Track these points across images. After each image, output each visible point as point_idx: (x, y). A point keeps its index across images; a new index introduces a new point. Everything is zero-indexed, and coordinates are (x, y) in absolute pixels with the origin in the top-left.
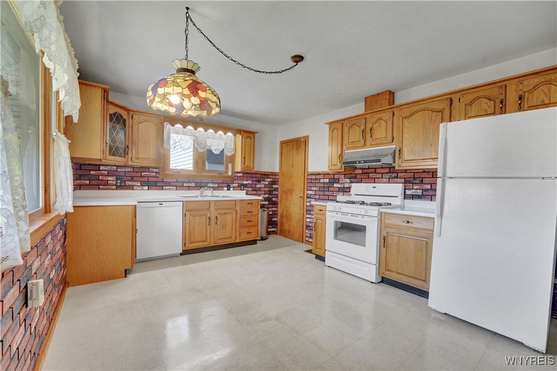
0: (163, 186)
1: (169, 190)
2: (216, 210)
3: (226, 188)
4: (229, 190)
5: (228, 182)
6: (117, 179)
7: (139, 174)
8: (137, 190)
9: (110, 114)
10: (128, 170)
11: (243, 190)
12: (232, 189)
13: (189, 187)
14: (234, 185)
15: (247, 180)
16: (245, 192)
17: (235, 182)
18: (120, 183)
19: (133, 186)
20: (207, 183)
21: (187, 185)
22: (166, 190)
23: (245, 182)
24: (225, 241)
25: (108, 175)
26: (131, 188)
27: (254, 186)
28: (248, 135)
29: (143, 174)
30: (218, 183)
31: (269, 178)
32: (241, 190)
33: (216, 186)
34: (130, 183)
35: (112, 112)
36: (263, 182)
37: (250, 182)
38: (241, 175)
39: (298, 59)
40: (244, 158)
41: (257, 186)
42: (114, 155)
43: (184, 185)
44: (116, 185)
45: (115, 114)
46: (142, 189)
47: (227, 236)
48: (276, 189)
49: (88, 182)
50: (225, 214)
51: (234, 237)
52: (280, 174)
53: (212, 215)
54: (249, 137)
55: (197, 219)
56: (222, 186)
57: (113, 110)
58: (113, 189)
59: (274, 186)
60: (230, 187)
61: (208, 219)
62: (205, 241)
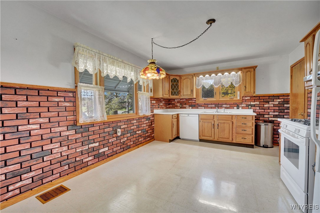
0: (198, 107)
1: (201, 109)
2: (218, 120)
3: (236, 108)
4: (238, 108)
5: (238, 104)
6: (180, 104)
7: (188, 102)
8: (187, 109)
9: (171, 80)
10: (184, 100)
11: (251, 109)
12: (240, 108)
13: (211, 107)
14: (243, 105)
15: (254, 102)
16: (252, 110)
17: (243, 103)
18: (181, 106)
19: (186, 107)
20: (222, 105)
21: (210, 106)
22: (199, 109)
23: (252, 103)
24: (224, 139)
25: (177, 103)
26: (185, 108)
27: (262, 106)
28: (248, 70)
29: (190, 101)
30: (230, 105)
31: (279, 99)
32: (249, 109)
33: (229, 106)
34: (185, 106)
35: (172, 79)
36: (273, 103)
37: (258, 103)
38: (249, 98)
39: (211, 21)
40: (245, 87)
41: (265, 106)
42: (173, 95)
43: (209, 106)
44: (180, 107)
45: (173, 79)
46: (189, 108)
47: (225, 137)
48: (288, 108)
49: (171, 106)
50: (224, 123)
51: (231, 139)
52: (290, 95)
53: (215, 123)
54: (248, 71)
55: (206, 124)
56: (233, 106)
57: (172, 78)
58: (179, 108)
59: (285, 105)
60: (239, 107)
61: (212, 125)
62: (211, 137)
